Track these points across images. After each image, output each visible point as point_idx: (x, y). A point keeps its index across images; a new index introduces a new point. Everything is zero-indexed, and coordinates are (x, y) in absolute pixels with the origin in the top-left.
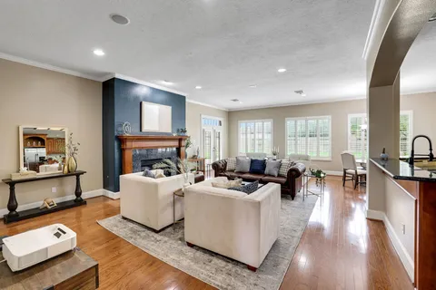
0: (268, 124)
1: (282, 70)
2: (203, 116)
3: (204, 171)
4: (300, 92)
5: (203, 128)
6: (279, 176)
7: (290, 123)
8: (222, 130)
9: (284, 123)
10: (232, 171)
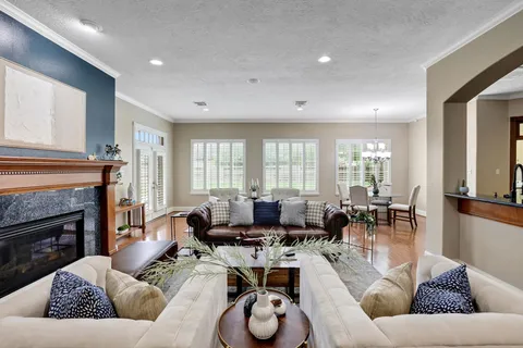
0: (239, 147)
1: (325, 59)
2: (137, 126)
3: (143, 227)
4: (301, 103)
5: (137, 147)
6: (309, 226)
7: (269, 147)
8: (164, 152)
9: (261, 146)
10: (224, 225)
